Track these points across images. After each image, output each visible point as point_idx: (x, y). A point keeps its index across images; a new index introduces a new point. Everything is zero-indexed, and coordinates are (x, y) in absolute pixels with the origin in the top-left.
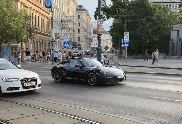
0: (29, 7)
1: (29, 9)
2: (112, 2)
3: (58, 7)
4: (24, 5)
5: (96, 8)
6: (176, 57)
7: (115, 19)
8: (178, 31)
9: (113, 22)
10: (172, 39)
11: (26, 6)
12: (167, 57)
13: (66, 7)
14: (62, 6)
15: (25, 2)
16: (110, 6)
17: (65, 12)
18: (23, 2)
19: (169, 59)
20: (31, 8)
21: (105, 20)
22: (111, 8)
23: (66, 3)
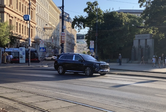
0: (14, 17)
1: (14, 18)
2: (88, 14)
3: (42, 16)
4: (9, 16)
5: (74, 19)
6: (137, 61)
7: (90, 28)
8: (139, 40)
9: (88, 31)
10: (134, 47)
11: (11, 17)
12: (130, 61)
13: (49, 16)
14: (45, 15)
15: (10, 13)
16: (86, 17)
17: (48, 20)
18: (8, 13)
19: (131, 63)
20: (15, 17)
21: (81, 29)
22: (86, 18)
23: (49, 13)
